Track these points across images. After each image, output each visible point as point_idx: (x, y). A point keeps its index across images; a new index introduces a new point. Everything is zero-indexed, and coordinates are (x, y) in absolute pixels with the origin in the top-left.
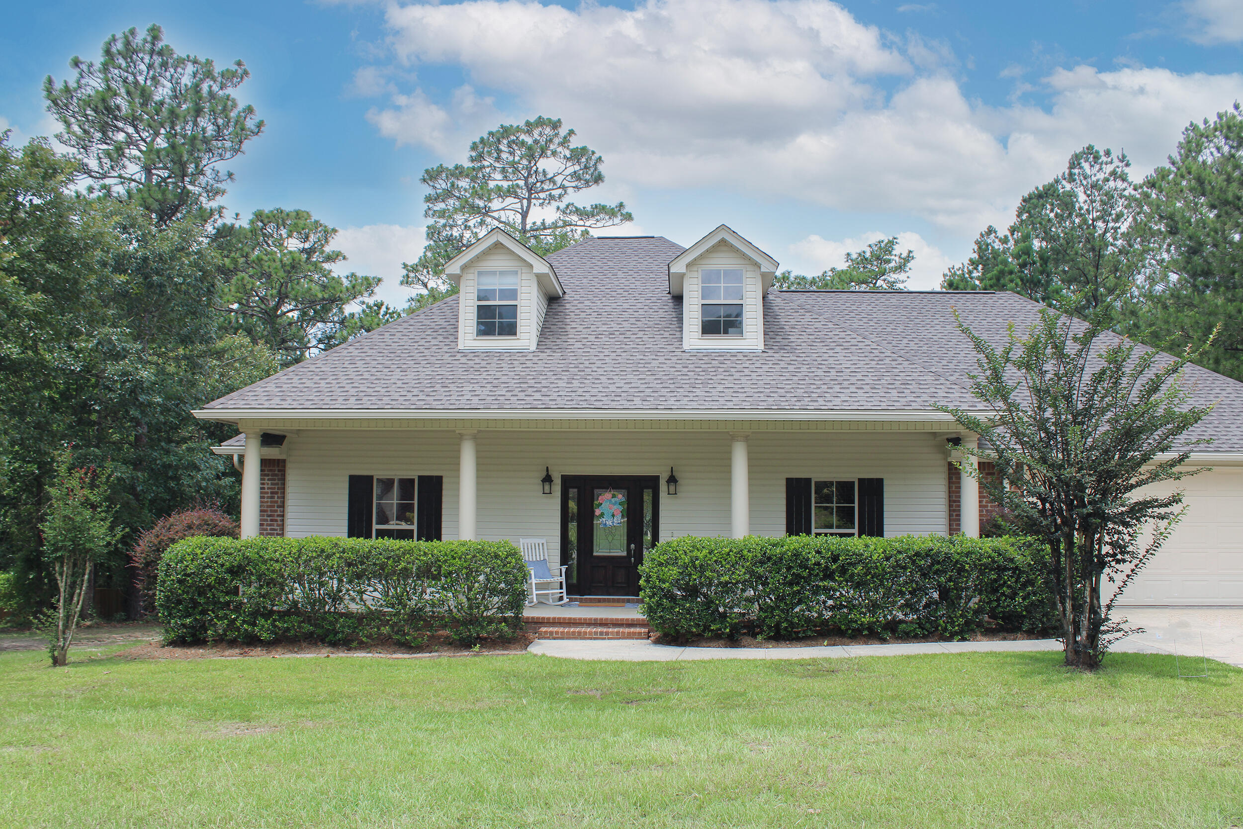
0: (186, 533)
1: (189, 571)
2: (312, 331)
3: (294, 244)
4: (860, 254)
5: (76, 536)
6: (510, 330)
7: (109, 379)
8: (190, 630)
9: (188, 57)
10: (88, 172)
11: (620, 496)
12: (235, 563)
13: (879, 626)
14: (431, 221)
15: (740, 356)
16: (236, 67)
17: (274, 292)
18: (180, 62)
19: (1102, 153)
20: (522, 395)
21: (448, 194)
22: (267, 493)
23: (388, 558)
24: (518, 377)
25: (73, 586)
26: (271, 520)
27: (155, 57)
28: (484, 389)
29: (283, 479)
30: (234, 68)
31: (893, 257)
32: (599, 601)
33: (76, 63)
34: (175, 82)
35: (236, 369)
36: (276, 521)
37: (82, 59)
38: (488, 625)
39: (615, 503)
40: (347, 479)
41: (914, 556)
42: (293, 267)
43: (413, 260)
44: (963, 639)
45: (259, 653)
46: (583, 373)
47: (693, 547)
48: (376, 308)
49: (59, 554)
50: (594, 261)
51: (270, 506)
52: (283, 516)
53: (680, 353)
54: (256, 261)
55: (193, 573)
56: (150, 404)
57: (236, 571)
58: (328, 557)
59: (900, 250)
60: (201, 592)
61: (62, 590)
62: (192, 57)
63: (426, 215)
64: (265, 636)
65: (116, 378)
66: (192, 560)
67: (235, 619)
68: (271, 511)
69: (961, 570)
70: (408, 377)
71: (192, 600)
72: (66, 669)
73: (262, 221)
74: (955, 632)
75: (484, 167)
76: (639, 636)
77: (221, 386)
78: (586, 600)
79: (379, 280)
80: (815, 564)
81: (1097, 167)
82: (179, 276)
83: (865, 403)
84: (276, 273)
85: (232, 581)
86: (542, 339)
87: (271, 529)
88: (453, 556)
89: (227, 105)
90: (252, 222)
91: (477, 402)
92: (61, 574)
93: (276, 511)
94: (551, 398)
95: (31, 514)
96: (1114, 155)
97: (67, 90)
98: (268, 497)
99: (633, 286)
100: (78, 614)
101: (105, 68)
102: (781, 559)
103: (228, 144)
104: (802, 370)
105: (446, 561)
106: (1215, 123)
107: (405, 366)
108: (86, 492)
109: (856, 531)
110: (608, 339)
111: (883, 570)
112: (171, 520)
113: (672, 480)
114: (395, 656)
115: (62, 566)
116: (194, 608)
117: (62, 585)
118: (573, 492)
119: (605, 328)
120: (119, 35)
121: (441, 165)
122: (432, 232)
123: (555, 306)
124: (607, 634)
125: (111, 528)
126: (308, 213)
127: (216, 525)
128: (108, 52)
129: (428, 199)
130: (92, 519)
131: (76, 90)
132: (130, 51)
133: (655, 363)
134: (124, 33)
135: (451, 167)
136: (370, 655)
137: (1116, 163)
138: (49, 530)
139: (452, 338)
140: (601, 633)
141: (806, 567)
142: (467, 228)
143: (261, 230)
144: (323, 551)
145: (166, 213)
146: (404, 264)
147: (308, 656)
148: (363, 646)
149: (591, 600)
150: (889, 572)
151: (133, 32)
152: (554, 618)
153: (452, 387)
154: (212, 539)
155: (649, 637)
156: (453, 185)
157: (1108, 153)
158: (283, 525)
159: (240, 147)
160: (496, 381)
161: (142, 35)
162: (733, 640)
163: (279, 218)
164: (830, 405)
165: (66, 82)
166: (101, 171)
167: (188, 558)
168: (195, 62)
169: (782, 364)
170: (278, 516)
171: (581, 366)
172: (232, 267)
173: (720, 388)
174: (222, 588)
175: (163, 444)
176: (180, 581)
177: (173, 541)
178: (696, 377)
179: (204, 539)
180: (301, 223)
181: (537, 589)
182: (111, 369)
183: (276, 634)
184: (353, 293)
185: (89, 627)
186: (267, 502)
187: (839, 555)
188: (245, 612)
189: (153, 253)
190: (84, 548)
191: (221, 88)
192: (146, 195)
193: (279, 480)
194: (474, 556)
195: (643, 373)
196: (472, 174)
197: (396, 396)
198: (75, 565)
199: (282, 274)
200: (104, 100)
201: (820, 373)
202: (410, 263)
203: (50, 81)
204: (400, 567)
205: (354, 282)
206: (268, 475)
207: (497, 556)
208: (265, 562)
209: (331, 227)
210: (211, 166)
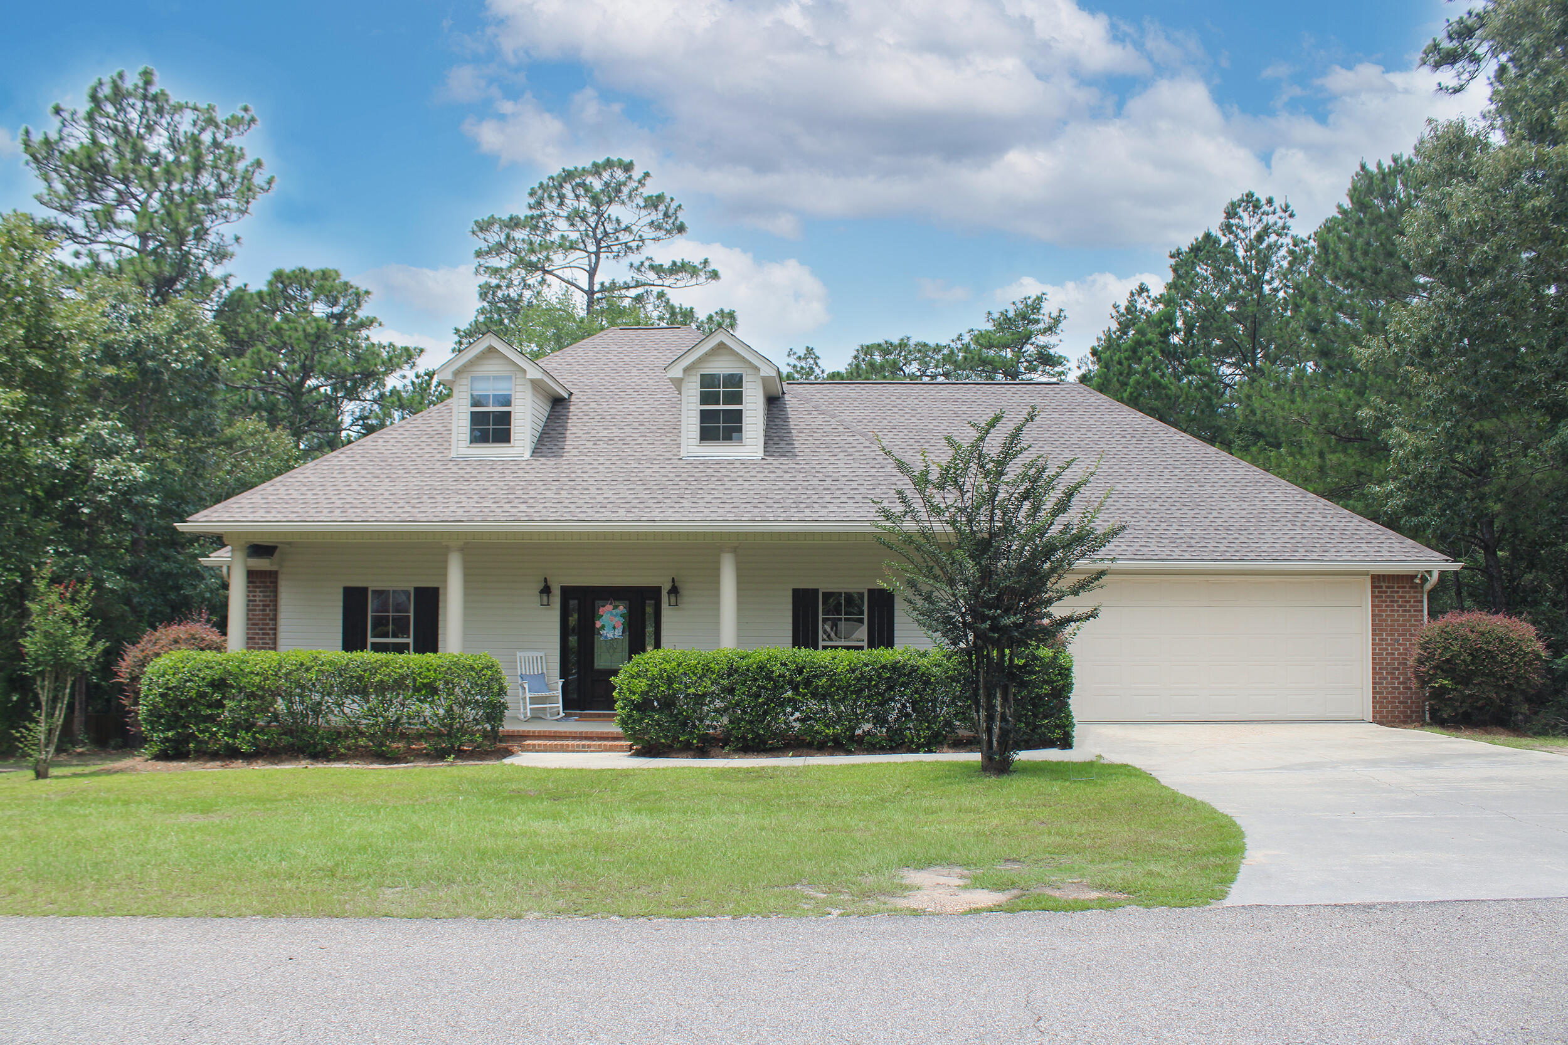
0: (172, 647)
1: (171, 685)
2: (348, 408)
3: (320, 310)
4: (1002, 314)
5: (57, 651)
6: (503, 436)
7: (99, 479)
8: (173, 744)
9: (187, 103)
10: (74, 237)
11: (621, 608)
12: (216, 677)
13: (843, 738)
14: (484, 279)
15: (737, 464)
16: (243, 113)
17: (296, 366)
18: (179, 108)
19: (1263, 201)
20: (507, 507)
21: (500, 248)
22: (258, 605)
23: (365, 671)
24: (506, 487)
25: (55, 700)
26: (263, 634)
27: (149, 104)
28: (471, 500)
29: (275, 592)
30: (241, 114)
31: (1041, 317)
32: (599, 716)
33: (58, 111)
34: (173, 129)
35: (250, 460)
36: (268, 634)
37: (63, 106)
38: (462, 736)
39: (615, 616)
40: (341, 590)
41: (880, 668)
42: (318, 337)
43: (464, 326)
44: (930, 751)
45: (240, 765)
46: (572, 483)
47: (664, 659)
48: (427, 378)
49: (40, 669)
50: (610, 356)
51: (263, 619)
52: (275, 629)
53: (676, 461)
54: (275, 330)
55: (175, 687)
56: (146, 505)
57: (220, 684)
58: (308, 670)
59: (1049, 308)
60: (183, 705)
61: (44, 704)
62: (191, 104)
63: (477, 272)
64: (245, 748)
65: (106, 477)
66: (174, 674)
67: (216, 732)
68: (263, 624)
69: (927, 683)
70: (397, 487)
71: (175, 715)
72: (48, 780)
73: (282, 282)
74: (922, 743)
75: (545, 215)
76: (620, 749)
77: (231, 481)
78: (586, 715)
79: (422, 351)
80: (779, 676)
81: (1257, 217)
82: (176, 361)
83: (852, 514)
84: (298, 344)
85: (213, 693)
86: (539, 446)
87: (263, 643)
88: (428, 669)
89: (232, 157)
90: (270, 284)
91: (462, 514)
92: (43, 688)
93: (268, 624)
94: (536, 509)
95: (13, 627)
96: (1276, 204)
97: (47, 142)
98: (260, 610)
99: (644, 386)
100: (60, 727)
101: (90, 117)
102: (748, 670)
103: (233, 203)
104: (797, 478)
105: (421, 673)
106: (1389, 167)
107: (395, 476)
108: (67, 607)
109: (865, 644)
110: (605, 446)
111: (847, 682)
112: (158, 634)
113: (674, 591)
114: (371, 766)
115: (43, 680)
116: (176, 721)
117: (43, 699)
118: (573, 603)
119: (605, 433)
120: (106, 79)
121: (493, 216)
122: (485, 292)
123: (558, 408)
124: (589, 746)
125: (91, 644)
126: (336, 272)
127: (203, 639)
128: (94, 98)
129: (479, 254)
130: (73, 634)
131: (57, 143)
132: (118, 96)
133: (648, 472)
134: (112, 78)
135: (506, 217)
136: (348, 766)
137: (1279, 213)
138: (31, 644)
139: (446, 445)
140: (584, 746)
141: (771, 679)
142: (527, 286)
143: (282, 292)
144: (302, 664)
145: (163, 287)
146: (456, 329)
147: (287, 767)
148: (341, 758)
149: (591, 715)
150: (854, 685)
151: (121, 76)
152: (540, 732)
153: (439, 498)
154: (194, 653)
155: (631, 749)
156: (508, 237)
157: (1270, 201)
158: (275, 639)
159: (247, 208)
160: (485, 492)
161: (132, 81)
162: (702, 752)
163: (302, 278)
164: (815, 516)
165: (45, 133)
166: (88, 235)
167: (170, 672)
168: (195, 109)
169: (779, 472)
170: (271, 629)
171: (573, 475)
172: (246, 338)
173: (708, 498)
174: (203, 701)
175: (162, 550)
176: (162, 695)
177: (158, 655)
178: (687, 486)
179: (186, 653)
180: (328, 284)
181: (530, 704)
182: (101, 468)
183: (257, 746)
184: (391, 365)
185: (81, 754)
186: (258, 615)
187: (804, 667)
188: (226, 725)
189: (148, 337)
190: (66, 662)
191: (226, 138)
192: (139, 268)
193: (271, 592)
194: (449, 668)
195: (634, 483)
196: (532, 223)
197: (381, 508)
198: (57, 678)
199: (307, 345)
200: (89, 157)
201: (815, 481)
202: (462, 328)
203: (27, 132)
204: (376, 679)
205: (392, 353)
206: (259, 587)
207: (472, 668)
208: (245, 675)
209: (363, 288)
210: (215, 229)
